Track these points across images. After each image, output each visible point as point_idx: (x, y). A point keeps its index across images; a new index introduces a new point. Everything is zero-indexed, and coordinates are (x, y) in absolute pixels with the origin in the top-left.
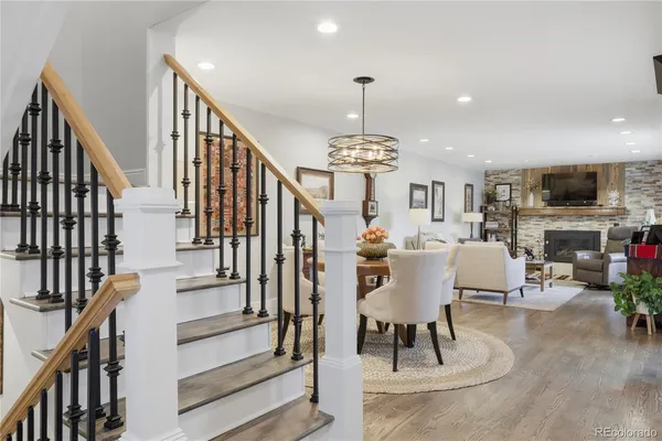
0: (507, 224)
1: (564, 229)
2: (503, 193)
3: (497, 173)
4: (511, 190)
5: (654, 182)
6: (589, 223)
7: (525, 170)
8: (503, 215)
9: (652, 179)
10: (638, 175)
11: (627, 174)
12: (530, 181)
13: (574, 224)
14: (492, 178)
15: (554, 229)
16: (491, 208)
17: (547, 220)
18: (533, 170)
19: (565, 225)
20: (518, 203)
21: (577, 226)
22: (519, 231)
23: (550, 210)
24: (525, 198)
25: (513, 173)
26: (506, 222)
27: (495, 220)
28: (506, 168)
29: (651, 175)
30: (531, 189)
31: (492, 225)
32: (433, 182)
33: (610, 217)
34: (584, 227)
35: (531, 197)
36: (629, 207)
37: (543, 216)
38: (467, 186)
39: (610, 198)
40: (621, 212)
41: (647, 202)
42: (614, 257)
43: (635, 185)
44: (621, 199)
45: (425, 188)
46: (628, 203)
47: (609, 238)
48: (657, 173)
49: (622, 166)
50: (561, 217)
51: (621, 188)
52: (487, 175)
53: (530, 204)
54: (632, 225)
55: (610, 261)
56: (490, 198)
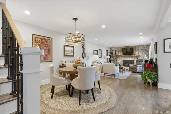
2: (114, 52)
3: (112, 48)
4: (116, 51)
7: (118, 47)
8: (114, 57)
9: (145, 49)
10: (142, 48)
11: (140, 48)
12: (120, 49)
14: (112, 49)
16: (112, 55)
17: (123, 58)
18: (120, 47)
19: (127, 59)
20: (117, 54)
21: (129, 59)
22: (117, 60)
23: (124, 56)
24: (118, 53)
25: (116, 48)
26: (115, 58)
28: (114, 47)
30: (120, 51)
31: (112, 59)
32: (99, 50)
33: (136, 57)
34: (131, 59)
35: (120, 53)
36: (140, 55)
37: (122, 57)
38: (107, 50)
39: (136, 53)
40: (139, 56)
41: (144, 54)
42: (138, 66)
43: (141, 50)
44: (138, 53)
45: (97, 51)
46: (140, 54)
47: (137, 62)
48: (146, 48)
49: (139, 46)
50: (126, 57)
51: (139, 51)
52: (111, 48)
53: (120, 54)
54: (141, 59)
55: (137, 67)
56: (111, 53)
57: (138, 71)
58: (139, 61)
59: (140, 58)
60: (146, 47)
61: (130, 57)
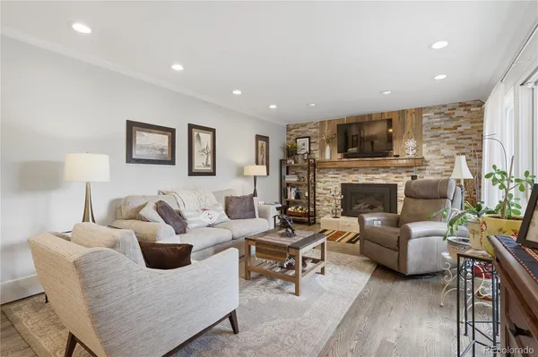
1: (360, 182)
2: (303, 145)
3: (297, 126)
4: (310, 143)
5: (455, 128)
6: (385, 175)
7: (322, 123)
8: (301, 168)
9: (452, 125)
10: (437, 121)
11: (425, 120)
12: (327, 132)
13: (370, 176)
14: (293, 132)
15: (350, 182)
16: (291, 161)
17: (344, 172)
18: (330, 121)
19: (362, 179)
20: (317, 156)
21: (373, 178)
22: (318, 185)
23: (346, 162)
24: (322, 151)
25: (311, 126)
27: (296, 173)
29: (452, 119)
30: (328, 142)
31: (291, 179)
32: (191, 127)
33: (407, 168)
34: (380, 179)
35: (328, 148)
36: (427, 157)
37: (340, 169)
38: (259, 137)
39: (407, 148)
40: (419, 163)
41: (447, 151)
42: (416, 228)
43: (433, 133)
44: (418, 148)
45: (171, 132)
46: (426, 152)
47: (407, 195)
48: (459, 117)
49: (419, 111)
50: (356, 170)
51: (418, 136)
52: (288, 129)
53: (327, 157)
54: (432, 178)
55: (409, 237)
56: (291, 152)
57: (411, 270)
58: (422, 193)
59: (427, 176)
61: (376, 169)
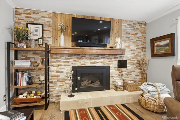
0: (39, 61)
1: (87, 65)
2: (35, 32)
4: (43, 30)
5: (136, 34)
6: (102, 60)
7: (55, 14)
8: (35, 52)
9: (134, 33)
10: (129, 30)
13: (93, 61)
14: (23, 16)
15: (80, 65)
16: (22, 45)
17: (74, 58)
18: (62, 15)
20: (50, 42)
21: (95, 62)
22: (52, 68)
24: (55, 38)
25: (45, 15)
26: (38, 59)
27: (27, 58)
28: (37, 9)
29: (135, 30)
33: (114, 56)
41: (132, 47)
43: (127, 35)
48: (137, 29)
49: (120, 22)
50: (83, 56)
51: (120, 36)
52: (17, 13)
56: (21, 36)
60: (138, 26)
61: (97, 56)
